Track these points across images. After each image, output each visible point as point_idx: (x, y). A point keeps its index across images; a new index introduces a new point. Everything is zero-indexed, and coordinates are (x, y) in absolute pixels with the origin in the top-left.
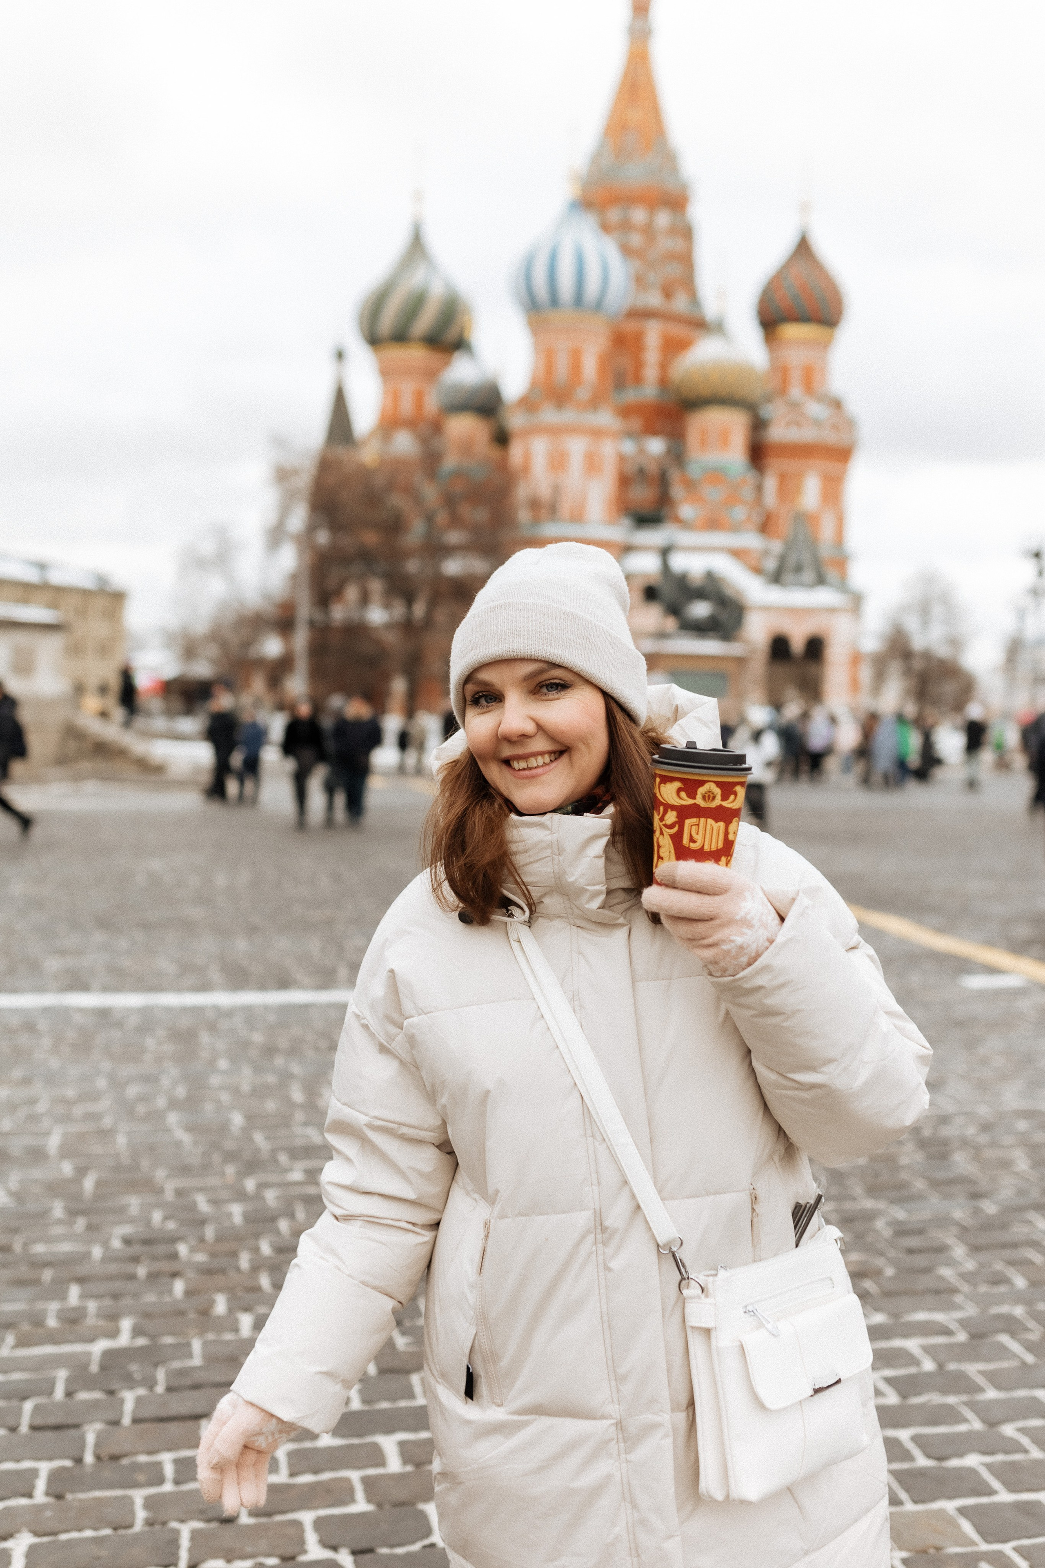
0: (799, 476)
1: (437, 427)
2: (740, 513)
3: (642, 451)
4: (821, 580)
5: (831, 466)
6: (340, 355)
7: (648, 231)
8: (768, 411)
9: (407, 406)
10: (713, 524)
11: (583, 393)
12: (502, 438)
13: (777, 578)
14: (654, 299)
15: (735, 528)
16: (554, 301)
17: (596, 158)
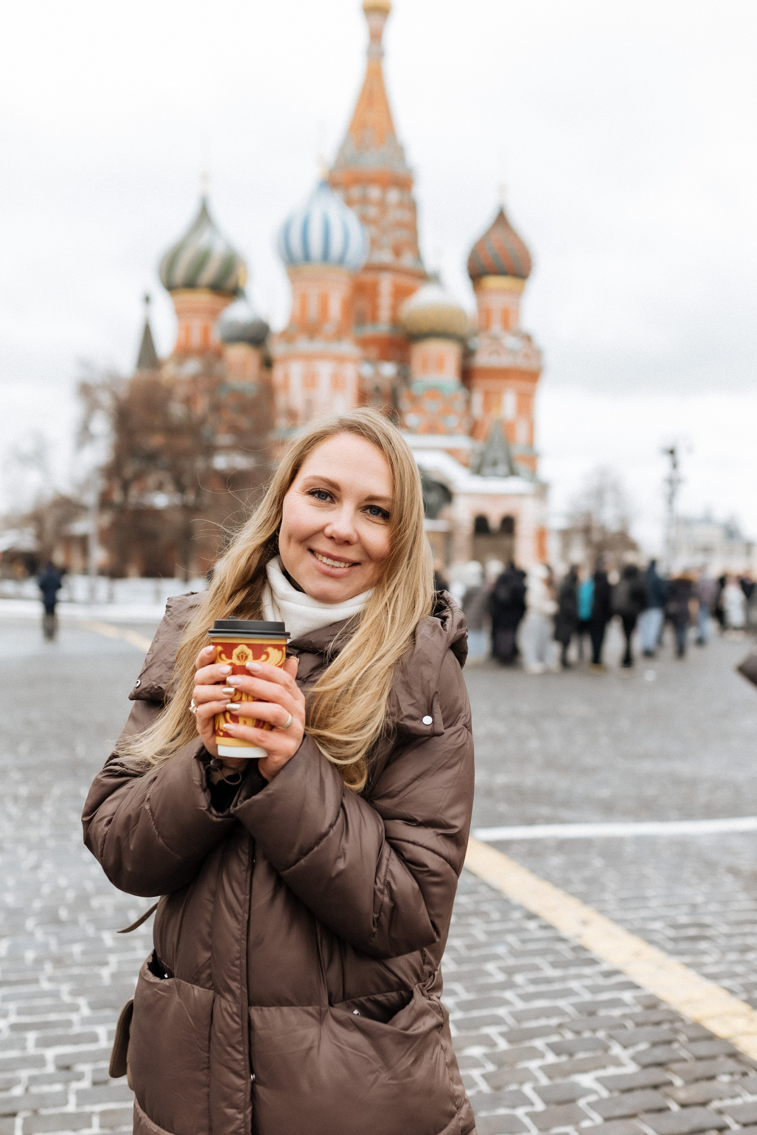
0: (499, 393)
1: (219, 355)
2: (452, 421)
3: (377, 374)
4: (512, 472)
5: (523, 385)
6: (147, 300)
7: (382, 205)
8: (475, 343)
9: (196, 339)
10: (432, 429)
11: (329, 328)
12: (268, 363)
13: (478, 470)
14: (386, 257)
15: (450, 433)
16: (307, 257)
17: (342, 150)
